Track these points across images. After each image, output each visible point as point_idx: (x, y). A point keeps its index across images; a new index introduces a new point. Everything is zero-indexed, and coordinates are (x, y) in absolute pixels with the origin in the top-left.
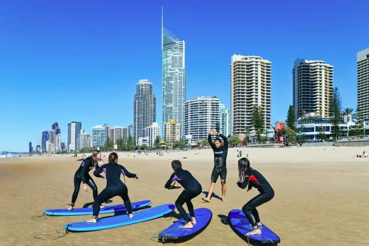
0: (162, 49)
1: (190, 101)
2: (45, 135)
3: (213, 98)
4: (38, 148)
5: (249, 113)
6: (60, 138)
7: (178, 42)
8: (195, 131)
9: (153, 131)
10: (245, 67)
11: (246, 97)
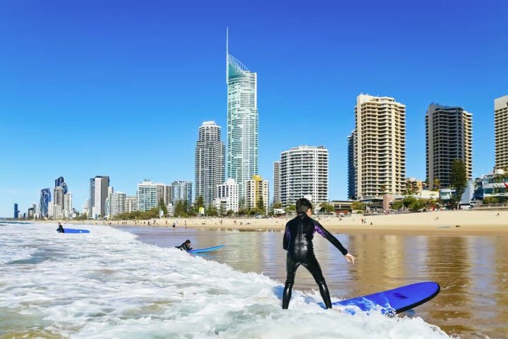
0: (227, 83)
1: (289, 152)
2: (45, 193)
3: (320, 148)
4: (31, 211)
5: (381, 169)
6: (70, 199)
7: (249, 74)
8: (297, 191)
9: (229, 189)
10: (377, 110)
11: (377, 149)
